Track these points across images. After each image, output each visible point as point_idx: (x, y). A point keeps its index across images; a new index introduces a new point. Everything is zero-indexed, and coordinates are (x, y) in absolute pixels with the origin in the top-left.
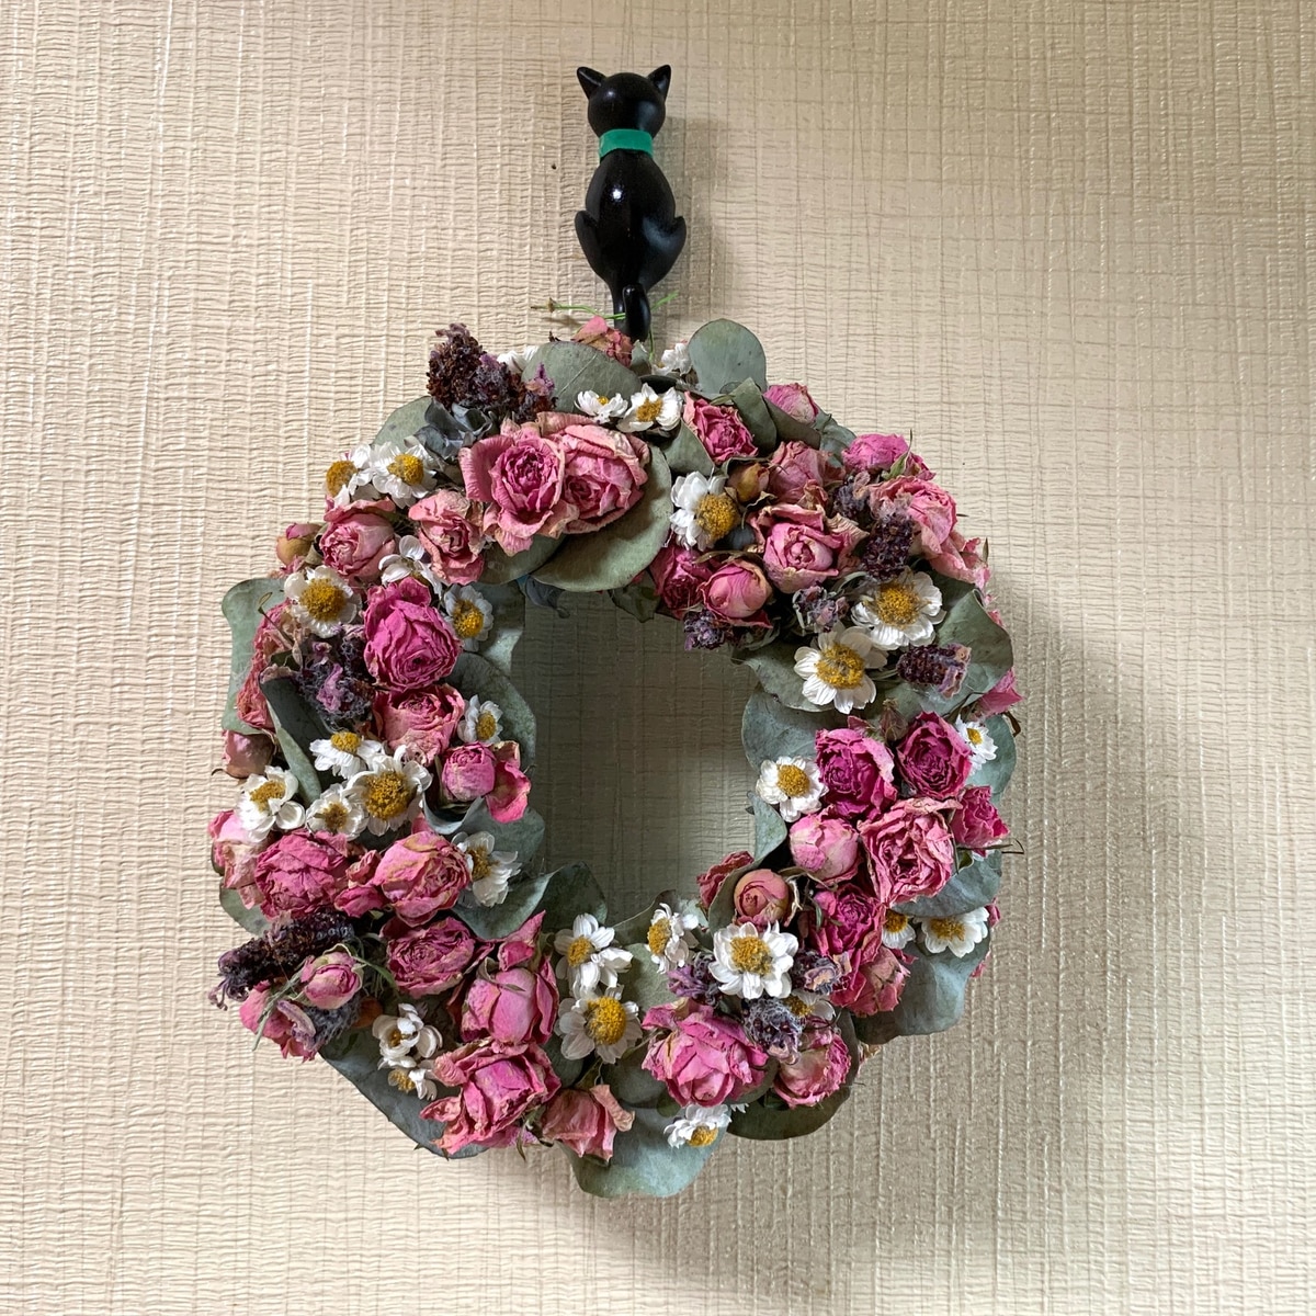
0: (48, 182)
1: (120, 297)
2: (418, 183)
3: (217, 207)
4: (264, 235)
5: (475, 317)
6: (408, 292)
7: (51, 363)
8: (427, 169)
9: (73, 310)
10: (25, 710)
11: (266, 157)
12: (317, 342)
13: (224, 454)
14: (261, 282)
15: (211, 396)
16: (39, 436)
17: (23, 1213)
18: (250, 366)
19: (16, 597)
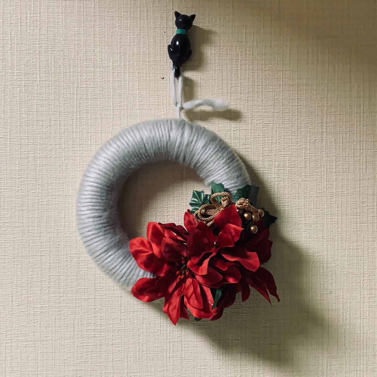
0: (52, 38)
1: (69, 64)
2: (134, 37)
3: (89, 43)
4: (100, 49)
5: (148, 68)
6: (133, 62)
7: (55, 79)
8: (136, 33)
9: (59, 67)
10: (54, 156)
11: (100, 31)
12: (113, 74)
13: (94, 99)
14: (100, 60)
15: (90, 86)
16: (53, 96)
17: (58, 261)
18: (99, 80)
19: (50, 132)
